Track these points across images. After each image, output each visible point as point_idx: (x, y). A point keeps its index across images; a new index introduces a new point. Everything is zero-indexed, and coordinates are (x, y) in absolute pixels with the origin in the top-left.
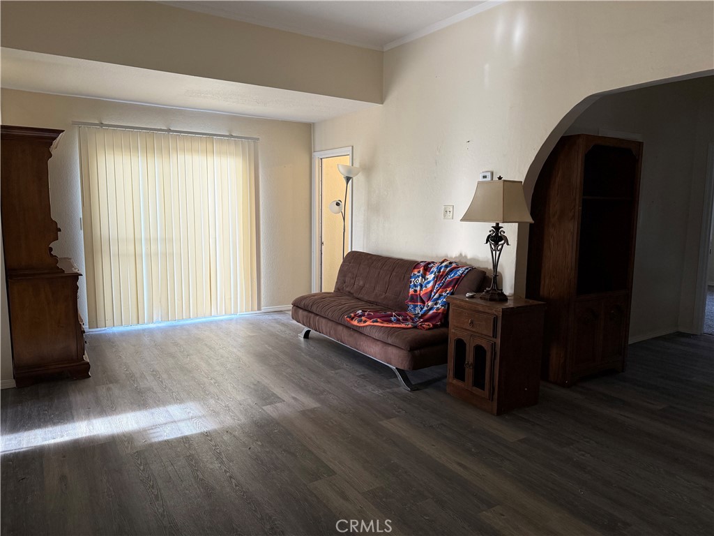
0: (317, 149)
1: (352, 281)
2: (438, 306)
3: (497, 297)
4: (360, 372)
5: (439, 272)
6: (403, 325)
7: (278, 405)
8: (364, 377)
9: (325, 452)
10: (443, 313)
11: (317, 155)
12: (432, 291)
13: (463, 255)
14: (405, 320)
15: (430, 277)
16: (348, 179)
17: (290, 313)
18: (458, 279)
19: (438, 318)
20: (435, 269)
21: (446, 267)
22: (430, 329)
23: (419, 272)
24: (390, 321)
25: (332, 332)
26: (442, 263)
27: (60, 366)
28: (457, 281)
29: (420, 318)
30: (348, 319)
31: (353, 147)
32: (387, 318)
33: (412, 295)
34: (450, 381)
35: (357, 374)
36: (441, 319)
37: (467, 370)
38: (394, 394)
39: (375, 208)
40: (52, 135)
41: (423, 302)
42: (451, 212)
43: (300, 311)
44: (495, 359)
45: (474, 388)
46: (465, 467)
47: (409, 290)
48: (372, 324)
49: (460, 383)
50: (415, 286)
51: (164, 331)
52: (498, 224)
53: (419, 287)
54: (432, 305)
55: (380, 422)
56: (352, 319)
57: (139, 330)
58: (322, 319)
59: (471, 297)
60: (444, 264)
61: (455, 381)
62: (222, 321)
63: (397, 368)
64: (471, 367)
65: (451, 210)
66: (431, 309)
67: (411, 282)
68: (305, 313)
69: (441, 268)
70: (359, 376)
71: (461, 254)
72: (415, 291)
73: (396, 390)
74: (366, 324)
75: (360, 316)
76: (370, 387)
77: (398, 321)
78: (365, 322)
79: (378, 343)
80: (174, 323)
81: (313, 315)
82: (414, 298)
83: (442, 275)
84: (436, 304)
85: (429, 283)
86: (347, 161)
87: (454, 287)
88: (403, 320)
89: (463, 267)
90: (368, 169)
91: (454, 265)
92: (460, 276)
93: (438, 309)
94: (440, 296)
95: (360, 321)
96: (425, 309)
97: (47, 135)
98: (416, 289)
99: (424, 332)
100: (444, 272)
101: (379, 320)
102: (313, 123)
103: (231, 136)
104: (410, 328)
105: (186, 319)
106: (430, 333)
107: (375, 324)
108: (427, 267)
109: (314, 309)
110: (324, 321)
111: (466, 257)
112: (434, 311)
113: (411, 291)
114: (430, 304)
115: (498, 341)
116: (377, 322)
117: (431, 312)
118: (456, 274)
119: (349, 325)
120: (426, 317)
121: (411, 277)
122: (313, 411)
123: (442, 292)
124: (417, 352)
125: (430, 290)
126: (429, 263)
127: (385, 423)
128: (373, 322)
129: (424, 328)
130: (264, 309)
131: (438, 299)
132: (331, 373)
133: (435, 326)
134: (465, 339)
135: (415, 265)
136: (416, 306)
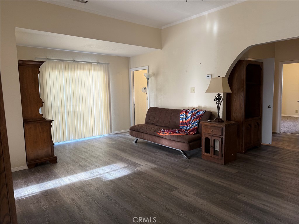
0: (131, 67)
1: (153, 119)
2: (194, 126)
3: (220, 121)
4: (165, 153)
5: (192, 113)
6: (182, 134)
7: (141, 167)
8: (168, 155)
9: (169, 182)
10: (196, 129)
11: (132, 70)
12: (190, 120)
13: (200, 106)
14: (182, 132)
15: (189, 115)
16: (148, 79)
17: (129, 133)
18: (201, 115)
19: (195, 131)
20: (190, 112)
21: (195, 111)
22: (193, 135)
23: (183, 113)
24: (176, 133)
25: (151, 139)
26: (193, 109)
27: (46, 159)
28: (201, 116)
29: (187, 131)
30: (158, 133)
31: (148, 66)
32: (175, 132)
33: (181, 122)
34: (204, 154)
35: (164, 154)
36: (196, 131)
37: (211, 149)
38: (183, 160)
39: (159, 90)
40: (40, 63)
41: (187, 125)
42: (194, 90)
43: (134, 132)
44: (223, 143)
45: (214, 155)
46: (223, 183)
47: (180, 121)
48: (169, 134)
49: (208, 154)
50: (182, 119)
51: (76, 144)
52: (219, 93)
53: (185, 119)
54: (192, 126)
55: (184, 170)
56: (160, 133)
57: (65, 144)
58: (145, 134)
59: (210, 121)
60: (194, 110)
61: (205, 154)
62: (97, 138)
63: (181, 151)
64: (213, 148)
65: (194, 89)
66: (191, 127)
67: (180, 118)
68: (137, 132)
69: (193, 112)
70: (166, 155)
71: (199, 106)
72: (183, 121)
73: (182, 159)
74: (167, 134)
75: (163, 132)
76: (172, 159)
77: (179, 132)
78: (166, 134)
79: (173, 141)
80: (78, 140)
81: (140, 133)
82: (183, 124)
83: (194, 114)
84: (193, 125)
85: (189, 117)
86: (146, 72)
87: (200, 118)
88: (181, 132)
89: (202, 110)
90: (156, 75)
91: (198, 110)
92: (202, 114)
93: (194, 127)
94: (194, 122)
95: (164, 133)
96: (189, 127)
97: (38, 63)
98: (183, 120)
99: (191, 136)
100: (194, 113)
101: (172, 132)
102: (130, 57)
103: (99, 63)
104: (185, 135)
105: (83, 138)
106: (193, 136)
107: (170, 134)
108: (187, 112)
109: (141, 130)
110: (146, 135)
111: (201, 107)
112: (193, 128)
113: (181, 121)
114: (191, 125)
115: (224, 137)
116: (171, 133)
117: (191, 129)
118: (199, 113)
119: (158, 136)
120: (190, 130)
121: (180, 116)
122: (156, 168)
123: (195, 120)
124: (191, 144)
125: (189, 120)
126: (187, 110)
127: (185, 170)
128: (170, 133)
129: (191, 134)
130: (113, 132)
131: (194, 123)
132: (154, 154)
133: (195, 134)
134: (210, 137)
135: (181, 111)
136: (183, 127)
